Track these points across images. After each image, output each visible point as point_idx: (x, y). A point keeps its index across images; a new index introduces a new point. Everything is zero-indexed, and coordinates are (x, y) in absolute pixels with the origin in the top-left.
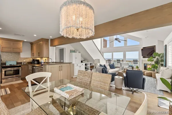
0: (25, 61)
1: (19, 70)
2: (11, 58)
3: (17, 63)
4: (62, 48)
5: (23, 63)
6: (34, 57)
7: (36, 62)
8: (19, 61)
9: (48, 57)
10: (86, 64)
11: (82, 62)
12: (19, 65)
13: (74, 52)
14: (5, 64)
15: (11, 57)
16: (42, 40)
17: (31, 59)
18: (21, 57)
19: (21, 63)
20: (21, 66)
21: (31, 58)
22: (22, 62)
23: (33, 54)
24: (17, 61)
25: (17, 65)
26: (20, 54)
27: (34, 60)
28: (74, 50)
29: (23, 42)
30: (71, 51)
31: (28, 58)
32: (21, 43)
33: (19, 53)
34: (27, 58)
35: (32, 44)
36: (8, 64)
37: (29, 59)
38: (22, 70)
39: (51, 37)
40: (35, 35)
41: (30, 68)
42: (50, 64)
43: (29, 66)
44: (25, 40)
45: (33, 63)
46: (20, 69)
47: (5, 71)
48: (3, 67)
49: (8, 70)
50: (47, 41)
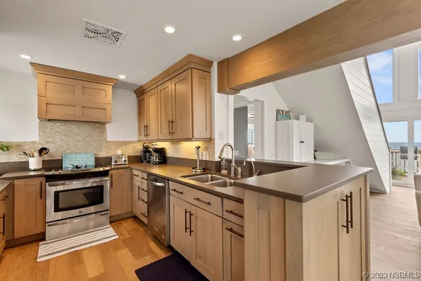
0: (119, 152)
1: (103, 186)
2: (78, 141)
3: (99, 162)
5: (116, 162)
6: (149, 138)
7: (155, 158)
8: (103, 154)
9: (210, 140)
12: (103, 168)
13: (288, 117)
14: (58, 164)
15: (79, 138)
17: (139, 147)
18: (108, 140)
19: (108, 161)
20: (110, 173)
21: (139, 141)
22: (111, 158)
23: (144, 129)
24: (95, 154)
25: (96, 166)
26: (105, 129)
27: (146, 150)
31: (130, 142)
32: (109, 89)
33: (100, 124)
34: (125, 143)
35: (140, 93)
36: (68, 166)
37: (131, 145)
38: (111, 186)
40: (170, 30)
41: (139, 179)
43: (135, 172)
44: (122, 77)
45: (146, 159)
46: (107, 181)
47: (57, 194)
48: (50, 179)
49: (66, 188)
50: (207, 69)
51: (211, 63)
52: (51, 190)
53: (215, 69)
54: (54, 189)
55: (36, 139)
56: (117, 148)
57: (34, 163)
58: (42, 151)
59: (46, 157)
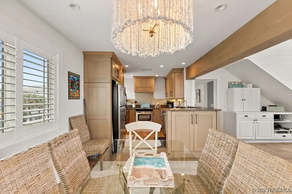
0: (158, 103)
3: (151, 106)
4: (210, 81)
5: (156, 107)
6: (168, 98)
8: (153, 104)
9: (183, 99)
10: (277, 117)
11: (264, 109)
12: (151, 109)
13: (241, 85)
14: (139, 106)
15: (145, 98)
16: (174, 71)
17: (166, 101)
18: (155, 98)
20: (154, 110)
21: (165, 99)
22: (155, 105)
23: (166, 94)
24: (150, 104)
27: (168, 103)
28: (240, 81)
29: (156, 78)
30: (231, 85)
31: (162, 99)
32: (153, 80)
33: (152, 93)
34: (160, 100)
36: (142, 107)
37: (163, 101)
38: (154, 115)
39: (184, 64)
40: (162, 66)
42: (185, 109)
44: (157, 76)
47: (139, 115)
48: (137, 110)
49: (141, 114)
50: (182, 71)
51: (183, 69)
52: (137, 114)
53: (185, 69)
54: (138, 113)
55: (134, 98)
56: (157, 102)
57: (134, 106)
58: (136, 102)
59: (136, 104)
